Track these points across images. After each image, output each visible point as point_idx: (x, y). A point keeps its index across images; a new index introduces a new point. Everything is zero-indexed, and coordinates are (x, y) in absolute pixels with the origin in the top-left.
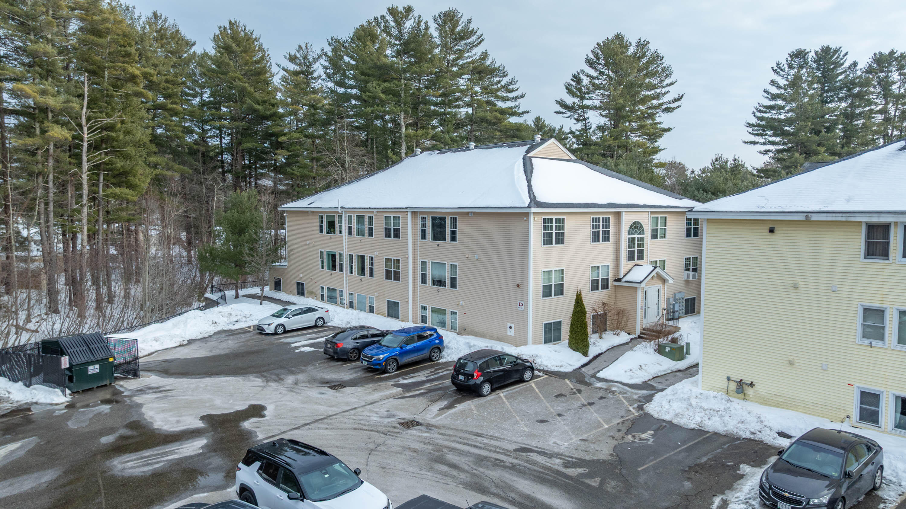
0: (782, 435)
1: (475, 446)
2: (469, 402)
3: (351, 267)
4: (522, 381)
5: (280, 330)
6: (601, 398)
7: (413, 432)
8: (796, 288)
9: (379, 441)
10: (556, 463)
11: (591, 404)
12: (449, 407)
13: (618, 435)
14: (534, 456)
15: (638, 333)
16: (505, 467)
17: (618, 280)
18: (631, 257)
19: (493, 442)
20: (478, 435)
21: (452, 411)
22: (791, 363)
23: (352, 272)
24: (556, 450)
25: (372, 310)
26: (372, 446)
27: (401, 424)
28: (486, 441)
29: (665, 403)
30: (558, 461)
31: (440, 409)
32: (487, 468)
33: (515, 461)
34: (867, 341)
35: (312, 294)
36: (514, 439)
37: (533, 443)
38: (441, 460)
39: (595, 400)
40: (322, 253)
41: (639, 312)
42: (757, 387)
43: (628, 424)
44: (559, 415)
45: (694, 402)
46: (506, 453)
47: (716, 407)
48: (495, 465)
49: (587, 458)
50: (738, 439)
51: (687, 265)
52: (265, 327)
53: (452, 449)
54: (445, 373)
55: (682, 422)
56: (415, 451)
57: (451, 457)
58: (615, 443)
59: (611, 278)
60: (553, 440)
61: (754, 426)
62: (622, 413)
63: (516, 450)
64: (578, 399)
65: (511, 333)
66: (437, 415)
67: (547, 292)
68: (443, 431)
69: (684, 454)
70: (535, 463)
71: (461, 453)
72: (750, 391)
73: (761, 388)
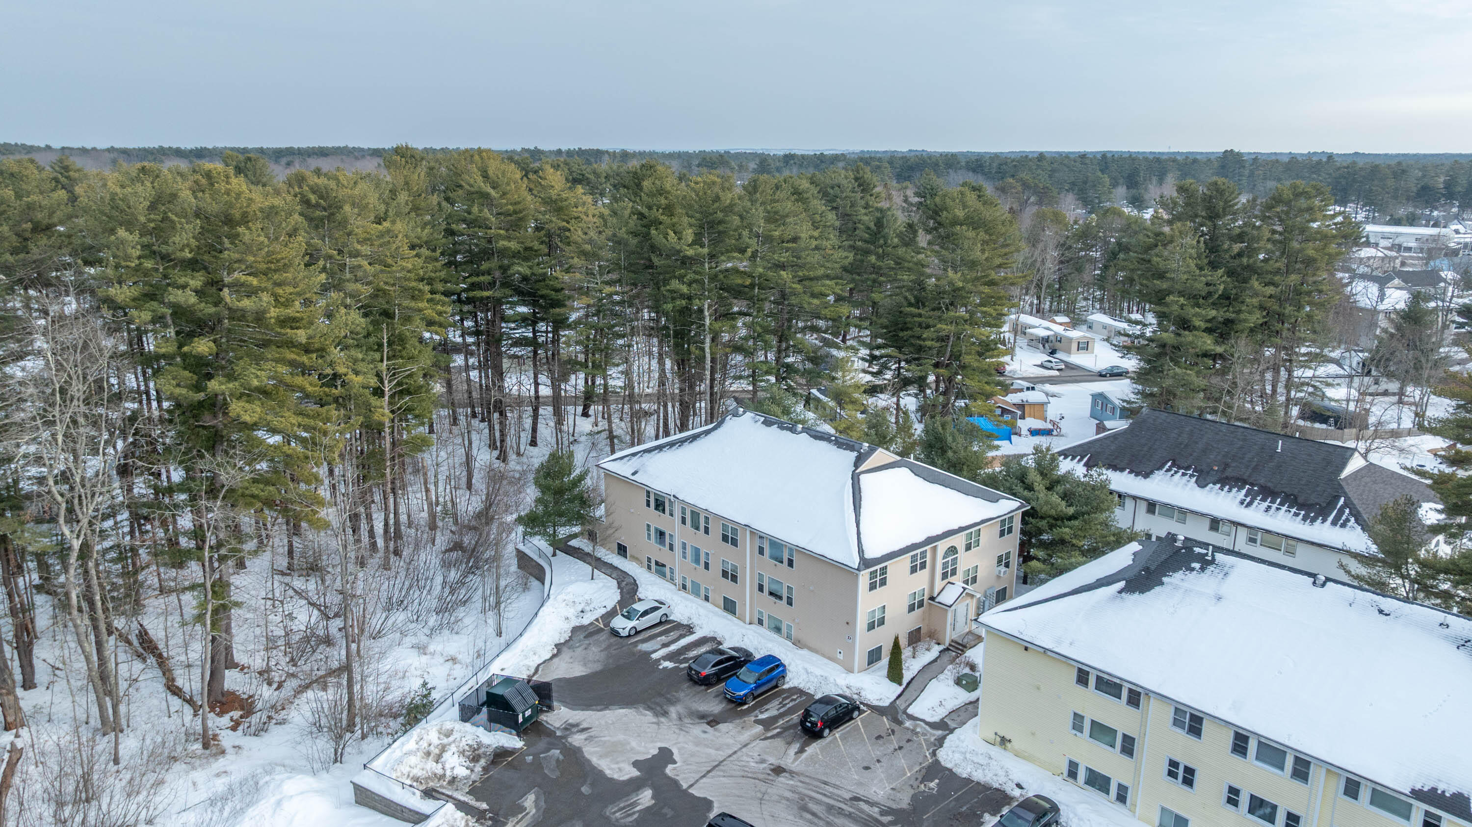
0: (1019, 786)
1: (825, 795)
2: (814, 744)
3: (684, 553)
4: (852, 719)
5: (633, 632)
6: (909, 741)
7: (782, 779)
8: (1038, 688)
9: (763, 789)
10: (875, 811)
11: (900, 748)
12: (801, 751)
13: (915, 784)
14: (862, 805)
15: (947, 644)
16: (845, 815)
17: (932, 598)
18: (945, 576)
19: (836, 791)
20: (825, 783)
21: (804, 755)
22: (1033, 734)
23: (685, 557)
24: (875, 799)
25: (707, 599)
26: (759, 795)
27: (772, 770)
28: (831, 789)
29: (950, 753)
30: (876, 810)
31: (796, 753)
32: (834, 815)
33: (851, 810)
34: (1074, 732)
35: (635, 559)
36: (849, 788)
37: (861, 792)
38: (804, 808)
39: (903, 743)
40: (648, 526)
41: (949, 628)
42: (1013, 743)
43: (924, 771)
44: (878, 761)
45: (968, 756)
46: (845, 801)
47: (981, 762)
48: (839, 813)
49: (894, 806)
50: (990, 788)
51: (1000, 561)
52: (620, 631)
53: (811, 798)
54: (791, 704)
55: (958, 771)
56: (788, 799)
57: (812, 806)
58: (912, 792)
59: (926, 597)
60: (874, 789)
61: (1002, 779)
62: (920, 760)
63: (851, 799)
64: (891, 742)
65: (841, 657)
66: (795, 760)
67: (871, 627)
68: (802, 778)
69: (953, 803)
70: (862, 811)
71: (818, 802)
72: (1008, 745)
73: (1016, 744)
